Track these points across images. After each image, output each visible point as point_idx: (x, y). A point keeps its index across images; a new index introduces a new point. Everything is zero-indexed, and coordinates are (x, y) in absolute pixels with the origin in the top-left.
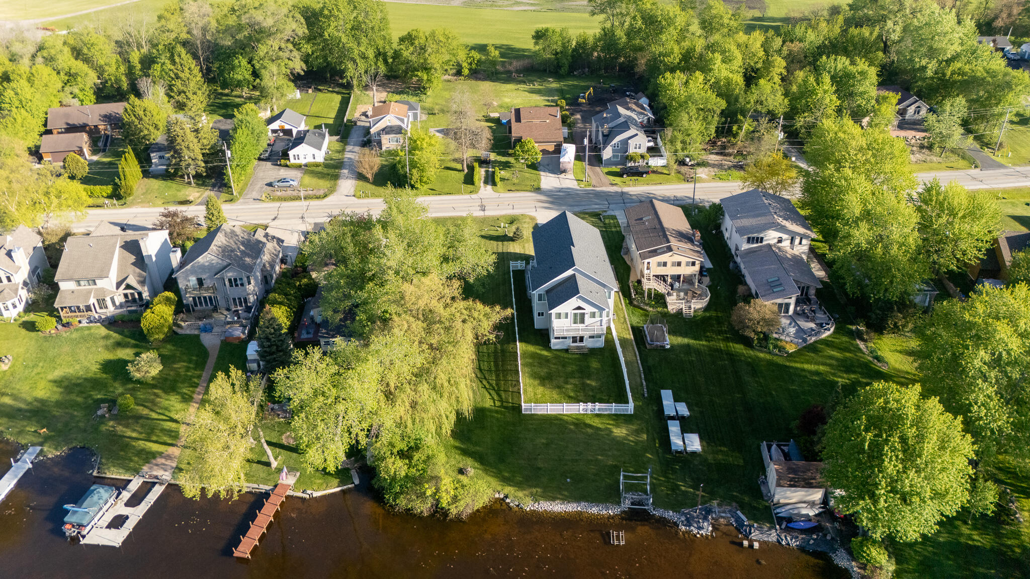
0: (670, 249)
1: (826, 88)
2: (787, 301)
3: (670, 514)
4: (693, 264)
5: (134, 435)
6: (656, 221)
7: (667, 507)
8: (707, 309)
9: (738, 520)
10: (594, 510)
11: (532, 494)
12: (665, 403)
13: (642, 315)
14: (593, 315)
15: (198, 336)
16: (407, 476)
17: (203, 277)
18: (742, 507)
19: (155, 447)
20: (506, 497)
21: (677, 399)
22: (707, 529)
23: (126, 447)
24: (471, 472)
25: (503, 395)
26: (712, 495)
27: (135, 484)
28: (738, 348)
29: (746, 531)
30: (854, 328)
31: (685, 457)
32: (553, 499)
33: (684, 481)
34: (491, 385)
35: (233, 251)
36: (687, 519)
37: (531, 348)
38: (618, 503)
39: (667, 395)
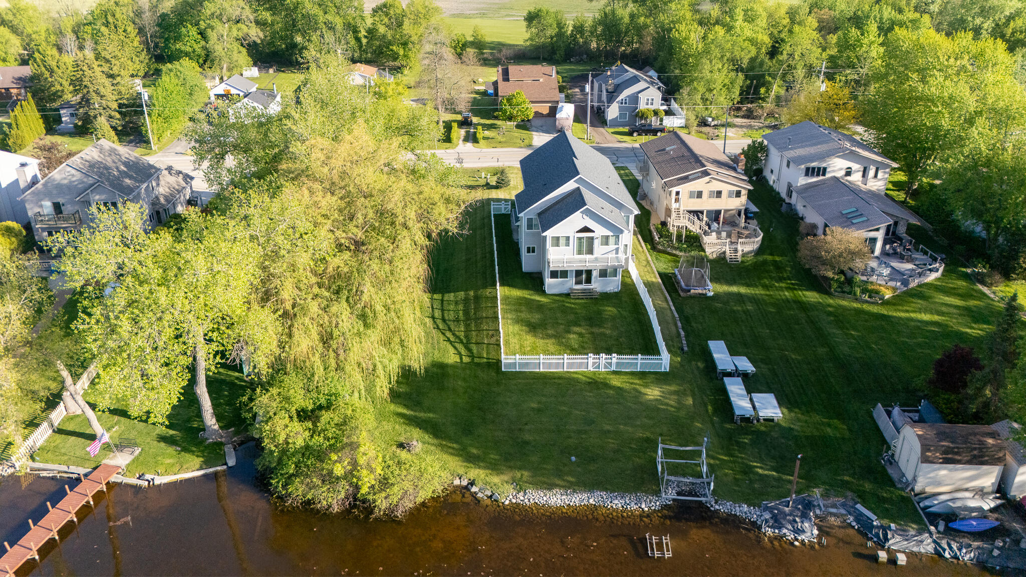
0: (706, 173)
2: (872, 234)
3: (743, 510)
4: (738, 194)
6: (684, 149)
7: (739, 498)
8: (759, 252)
9: (859, 517)
10: (617, 503)
11: (514, 481)
12: (715, 357)
13: (670, 261)
14: (605, 240)
16: (307, 447)
17: (61, 200)
18: (863, 497)
20: (472, 483)
21: (733, 352)
22: (810, 533)
24: (418, 446)
25: (474, 348)
26: (810, 480)
28: (811, 296)
29: (877, 535)
30: (969, 271)
31: (756, 428)
32: (550, 487)
33: (761, 460)
34: (457, 337)
36: (775, 518)
37: (516, 293)
38: (657, 493)
39: (718, 346)
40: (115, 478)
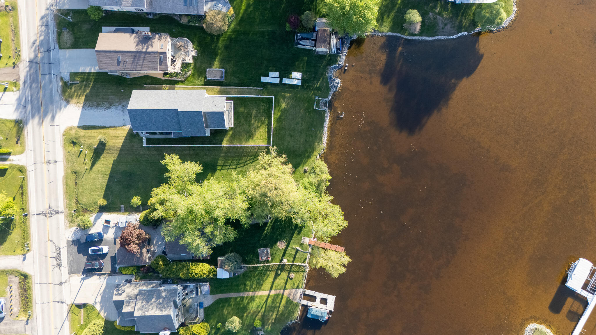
0: (165, 54)
3: (331, 93)
5: (275, 313)
6: (127, 54)
7: (328, 93)
9: (336, 67)
11: (318, 144)
12: (269, 81)
13: (194, 77)
15: (205, 309)
18: (329, 65)
19: (284, 302)
20: (319, 154)
21: (268, 76)
23: (282, 314)
24: (306, 168)
26: (323, 74)
27: (305, 302)
29: (340, 66)
31: (304, 80)
33: (314, 84)
34: (250, 160)
36: (334, 87)
37: (226, 139)
38: (325, 112)
39: (263, 79)
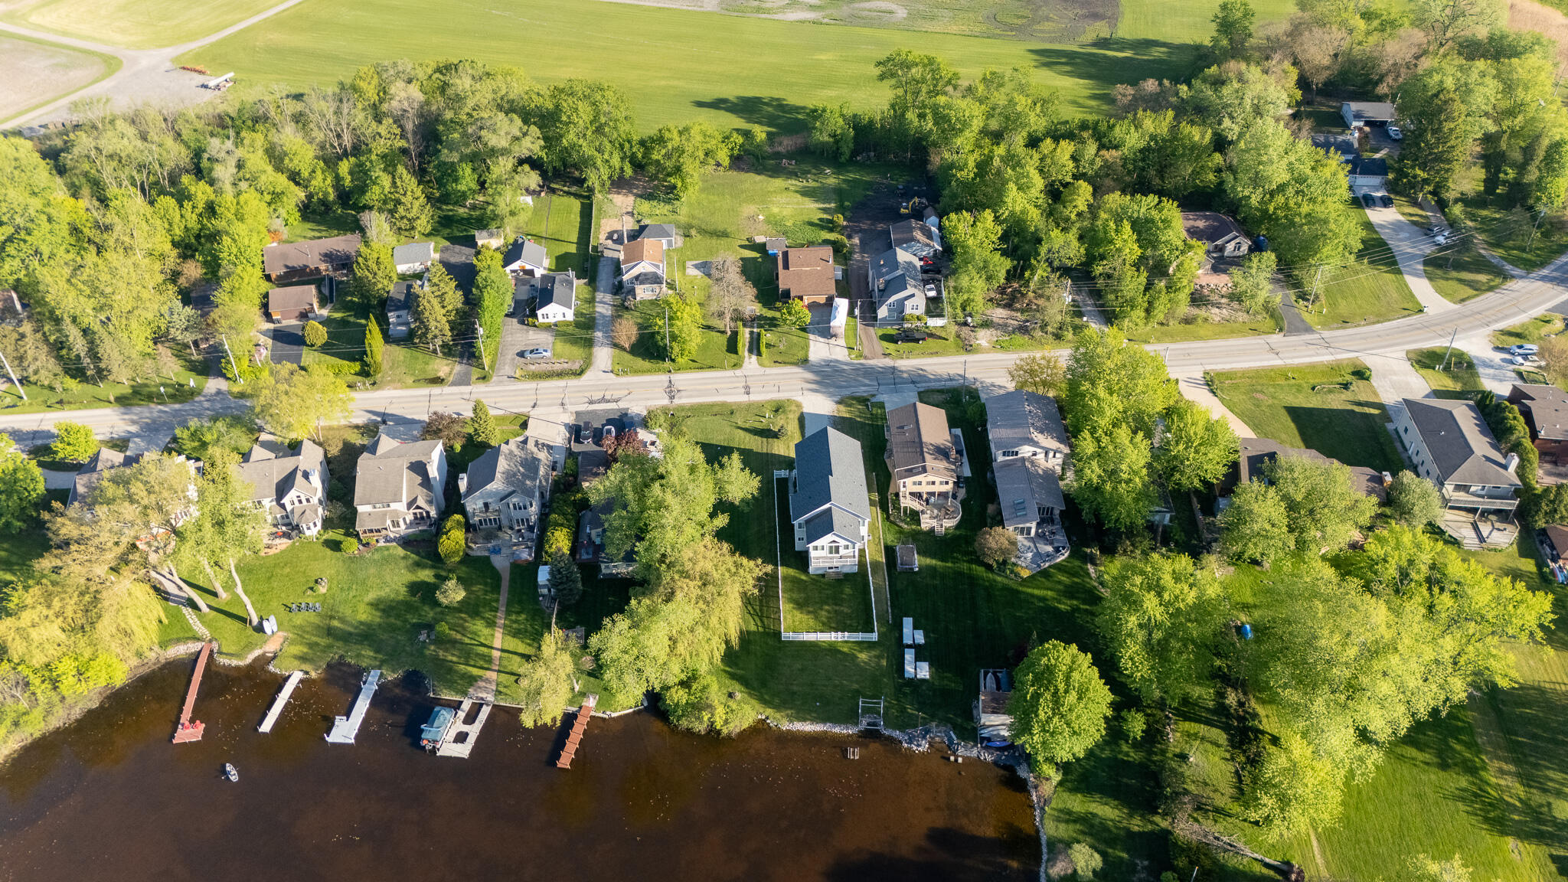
0: (924, 470)
1: (1125, 237)
2: (1028, 525)
3: (897, 734)
4: (947, 483)
5: (455, 659)
6: (916, 433)
7: (896, 727)
8: (958, 527)
9: (950, 739)
10: (837, 730)
11: (788, 716)
12: (905, 630)
13: (897, 533)
14: (846, 547)
15: (488, 558)
16: (687, 703)
17: (490, 500)
18: (954, 729)
19: (475, 671)
20: (767, 718)
21: (915, 627)
22: (924, 746)
23: (450, 670)
24: (739, 696)
25: (765, 620)
26: (933, 717)
27: (466, 705)
28: (980, 570)
29: (954, 748)
30: (1089, 551)
31: (915, 683)
32: (804, 720)
33: (912, 705)
34: (755, 610)
35: (514, 475)
36: (910, 738)
37: (791, 572)
38: (857, 724)
39: (908, 623)
40: (593, 713)
